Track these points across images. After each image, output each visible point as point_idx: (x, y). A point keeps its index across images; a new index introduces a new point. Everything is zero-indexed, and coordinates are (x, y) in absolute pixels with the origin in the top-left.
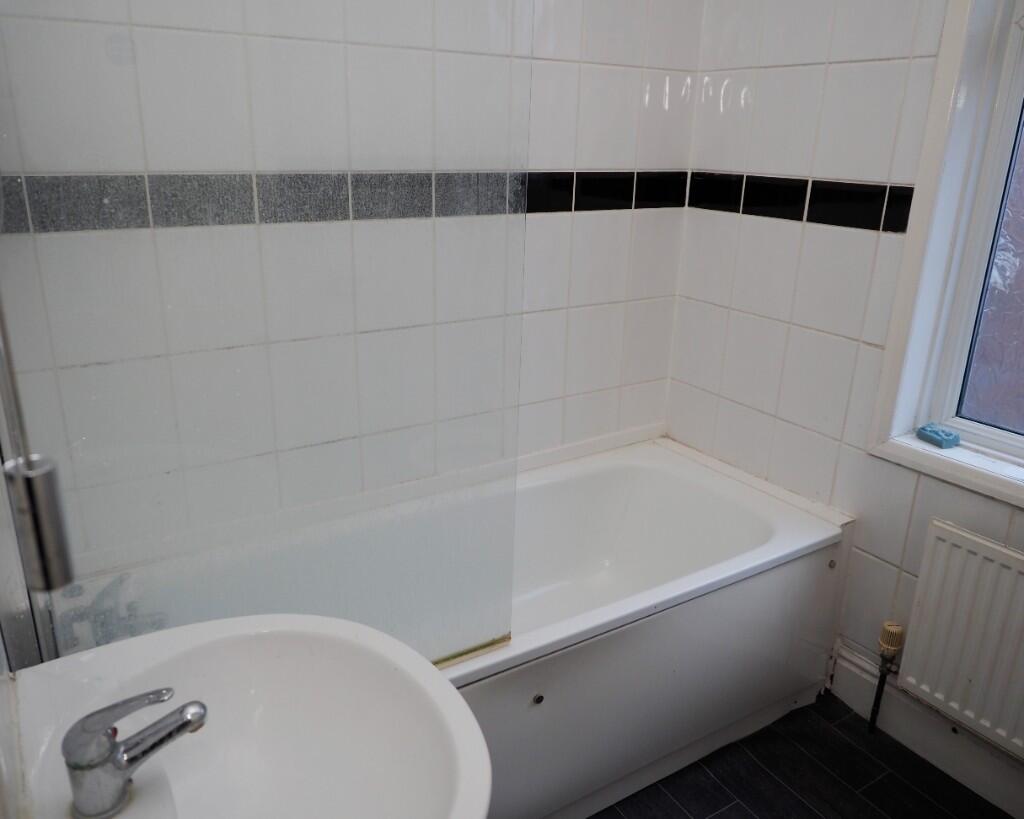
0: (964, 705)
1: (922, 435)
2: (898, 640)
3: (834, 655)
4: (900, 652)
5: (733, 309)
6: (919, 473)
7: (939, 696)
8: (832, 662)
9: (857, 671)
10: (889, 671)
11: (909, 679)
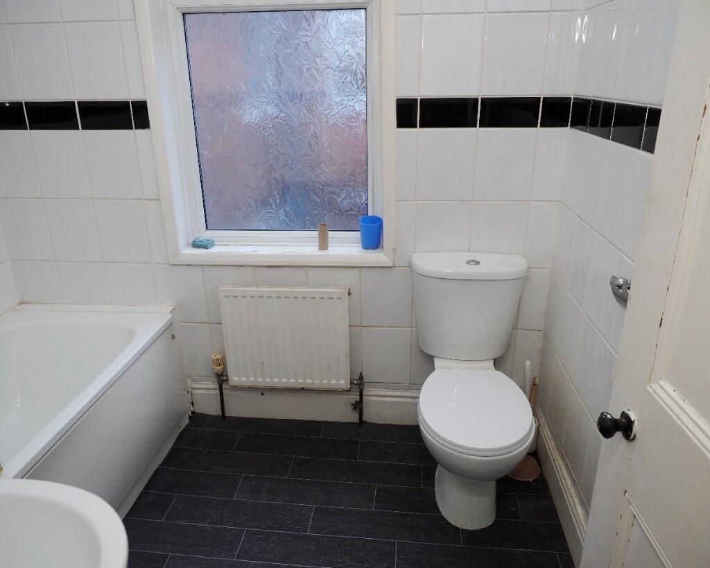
0: (263, 376)
1: (196, 245)
2: (222, 362)
3: (189, 389)
4: (225, 368)
5: (46, 198)
6: (202, 266)
7: (252, 379)
8: (190, 394)
9: (205, 392)
10: (222, 380)
11: (235, 379)
